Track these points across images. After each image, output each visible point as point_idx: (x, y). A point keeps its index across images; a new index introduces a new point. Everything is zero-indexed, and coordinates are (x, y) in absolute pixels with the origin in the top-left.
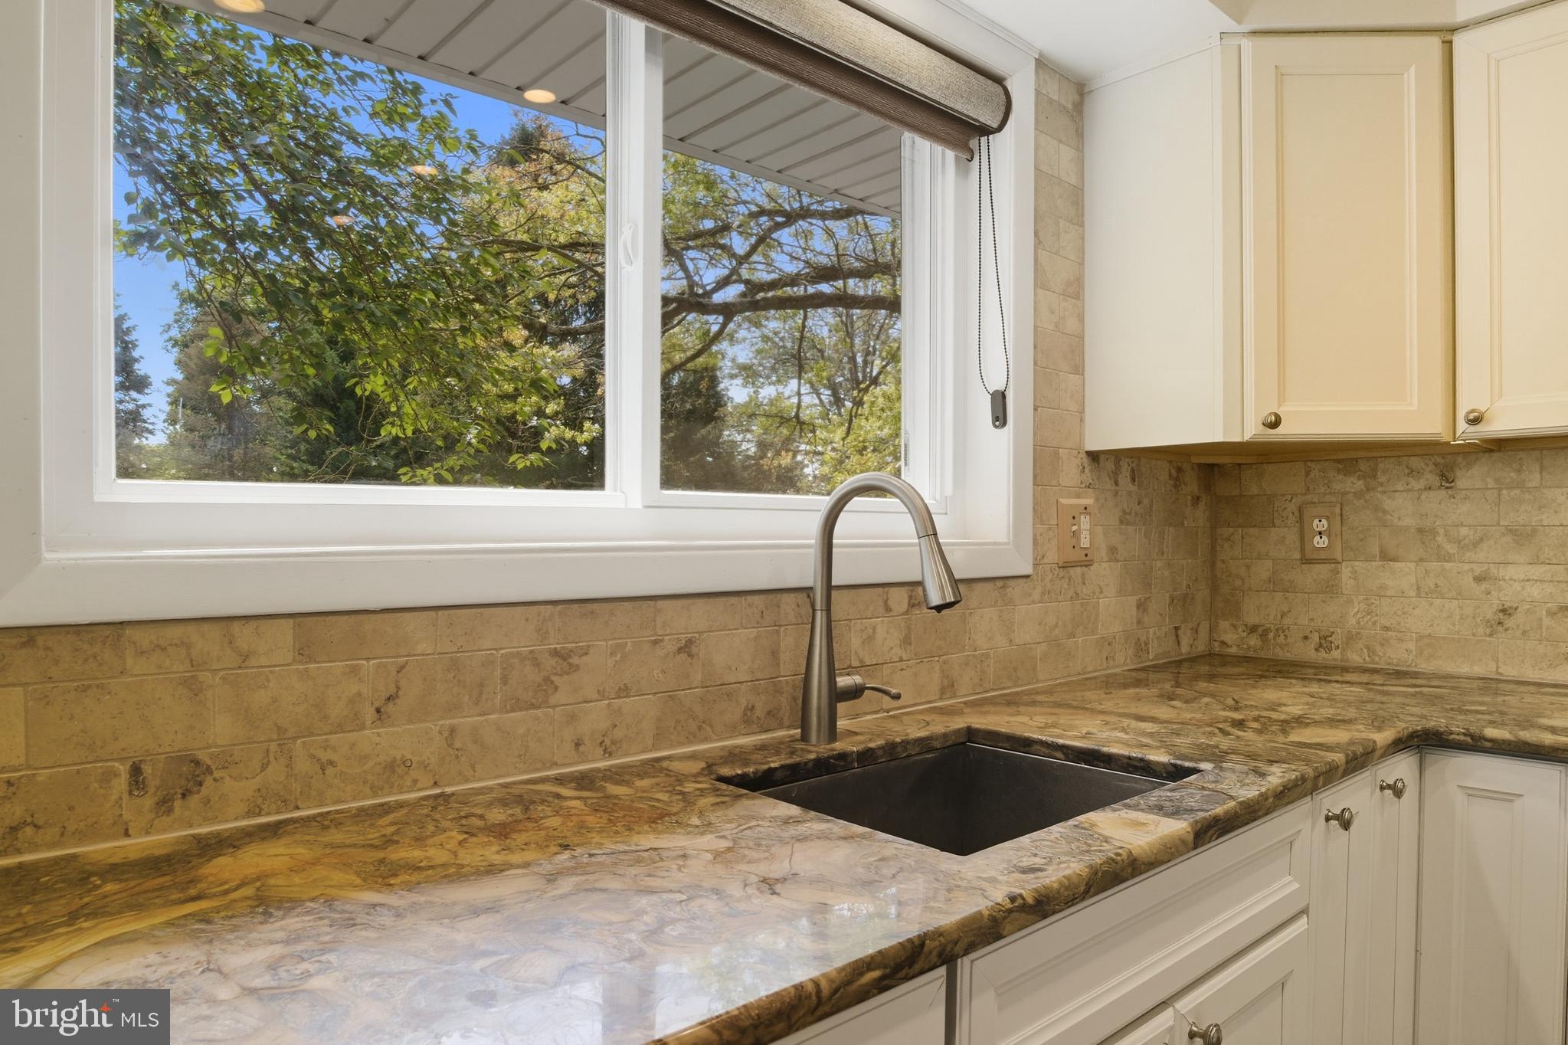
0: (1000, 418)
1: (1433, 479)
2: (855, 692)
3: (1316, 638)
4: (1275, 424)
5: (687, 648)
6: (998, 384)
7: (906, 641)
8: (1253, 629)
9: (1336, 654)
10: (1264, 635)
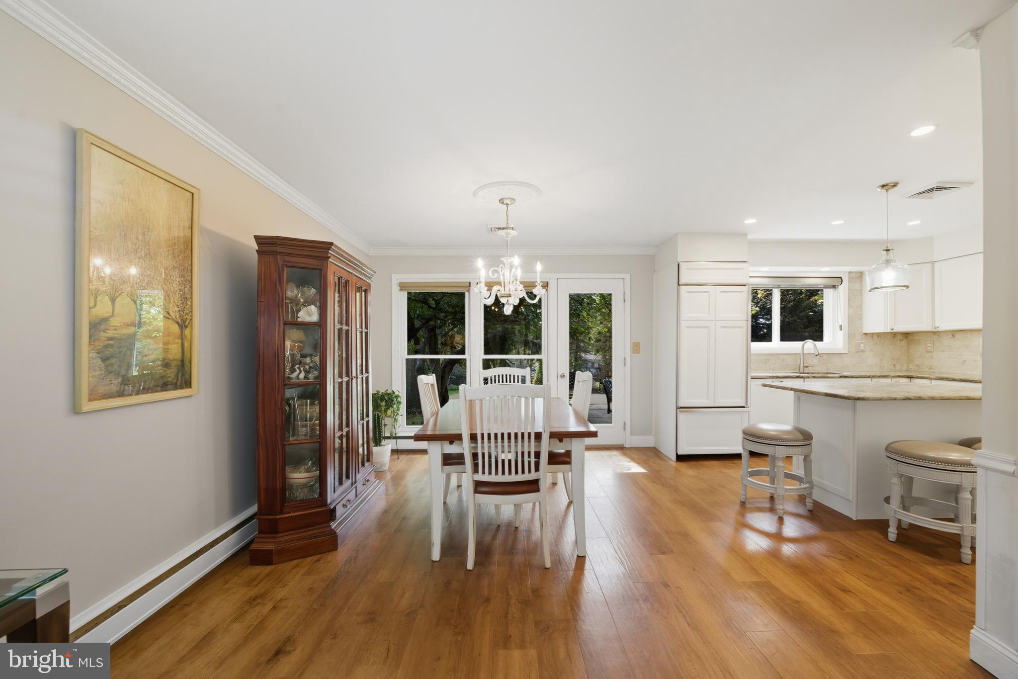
0: (841, 329)
1: (951, 336)
2: (807, 367)
3: (929, 367)
4: (893, 329)
5: (783, 360)
6: (840, 324)
7: (819, 362)
8: (916, 366)
9: (933, 370)
10: (919, 367)
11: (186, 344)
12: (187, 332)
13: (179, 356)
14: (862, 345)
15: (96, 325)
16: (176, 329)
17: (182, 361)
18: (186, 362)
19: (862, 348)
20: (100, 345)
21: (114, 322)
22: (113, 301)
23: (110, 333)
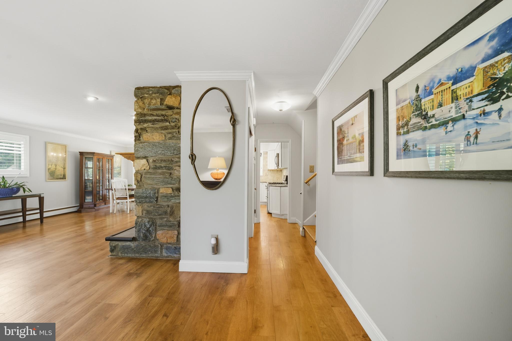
11: (65, 172)
12: (65, 170)
13: (63, 174)
14: (267, 173)
15: (49, 169)
16: (63, 169)
17: (64, 175)
18: (65, 175)
19: (267, 174)
20: (49, 172)
21: (52, 168)
22: (51, 165)
23: (51, 170)
